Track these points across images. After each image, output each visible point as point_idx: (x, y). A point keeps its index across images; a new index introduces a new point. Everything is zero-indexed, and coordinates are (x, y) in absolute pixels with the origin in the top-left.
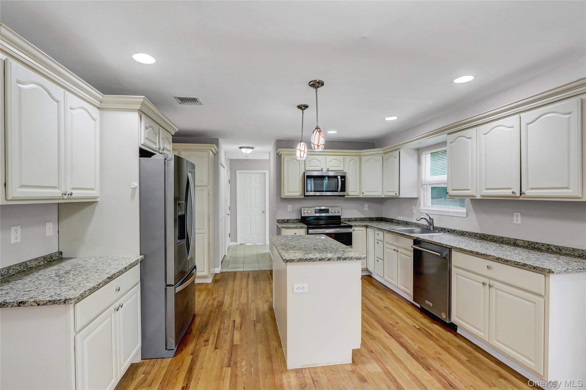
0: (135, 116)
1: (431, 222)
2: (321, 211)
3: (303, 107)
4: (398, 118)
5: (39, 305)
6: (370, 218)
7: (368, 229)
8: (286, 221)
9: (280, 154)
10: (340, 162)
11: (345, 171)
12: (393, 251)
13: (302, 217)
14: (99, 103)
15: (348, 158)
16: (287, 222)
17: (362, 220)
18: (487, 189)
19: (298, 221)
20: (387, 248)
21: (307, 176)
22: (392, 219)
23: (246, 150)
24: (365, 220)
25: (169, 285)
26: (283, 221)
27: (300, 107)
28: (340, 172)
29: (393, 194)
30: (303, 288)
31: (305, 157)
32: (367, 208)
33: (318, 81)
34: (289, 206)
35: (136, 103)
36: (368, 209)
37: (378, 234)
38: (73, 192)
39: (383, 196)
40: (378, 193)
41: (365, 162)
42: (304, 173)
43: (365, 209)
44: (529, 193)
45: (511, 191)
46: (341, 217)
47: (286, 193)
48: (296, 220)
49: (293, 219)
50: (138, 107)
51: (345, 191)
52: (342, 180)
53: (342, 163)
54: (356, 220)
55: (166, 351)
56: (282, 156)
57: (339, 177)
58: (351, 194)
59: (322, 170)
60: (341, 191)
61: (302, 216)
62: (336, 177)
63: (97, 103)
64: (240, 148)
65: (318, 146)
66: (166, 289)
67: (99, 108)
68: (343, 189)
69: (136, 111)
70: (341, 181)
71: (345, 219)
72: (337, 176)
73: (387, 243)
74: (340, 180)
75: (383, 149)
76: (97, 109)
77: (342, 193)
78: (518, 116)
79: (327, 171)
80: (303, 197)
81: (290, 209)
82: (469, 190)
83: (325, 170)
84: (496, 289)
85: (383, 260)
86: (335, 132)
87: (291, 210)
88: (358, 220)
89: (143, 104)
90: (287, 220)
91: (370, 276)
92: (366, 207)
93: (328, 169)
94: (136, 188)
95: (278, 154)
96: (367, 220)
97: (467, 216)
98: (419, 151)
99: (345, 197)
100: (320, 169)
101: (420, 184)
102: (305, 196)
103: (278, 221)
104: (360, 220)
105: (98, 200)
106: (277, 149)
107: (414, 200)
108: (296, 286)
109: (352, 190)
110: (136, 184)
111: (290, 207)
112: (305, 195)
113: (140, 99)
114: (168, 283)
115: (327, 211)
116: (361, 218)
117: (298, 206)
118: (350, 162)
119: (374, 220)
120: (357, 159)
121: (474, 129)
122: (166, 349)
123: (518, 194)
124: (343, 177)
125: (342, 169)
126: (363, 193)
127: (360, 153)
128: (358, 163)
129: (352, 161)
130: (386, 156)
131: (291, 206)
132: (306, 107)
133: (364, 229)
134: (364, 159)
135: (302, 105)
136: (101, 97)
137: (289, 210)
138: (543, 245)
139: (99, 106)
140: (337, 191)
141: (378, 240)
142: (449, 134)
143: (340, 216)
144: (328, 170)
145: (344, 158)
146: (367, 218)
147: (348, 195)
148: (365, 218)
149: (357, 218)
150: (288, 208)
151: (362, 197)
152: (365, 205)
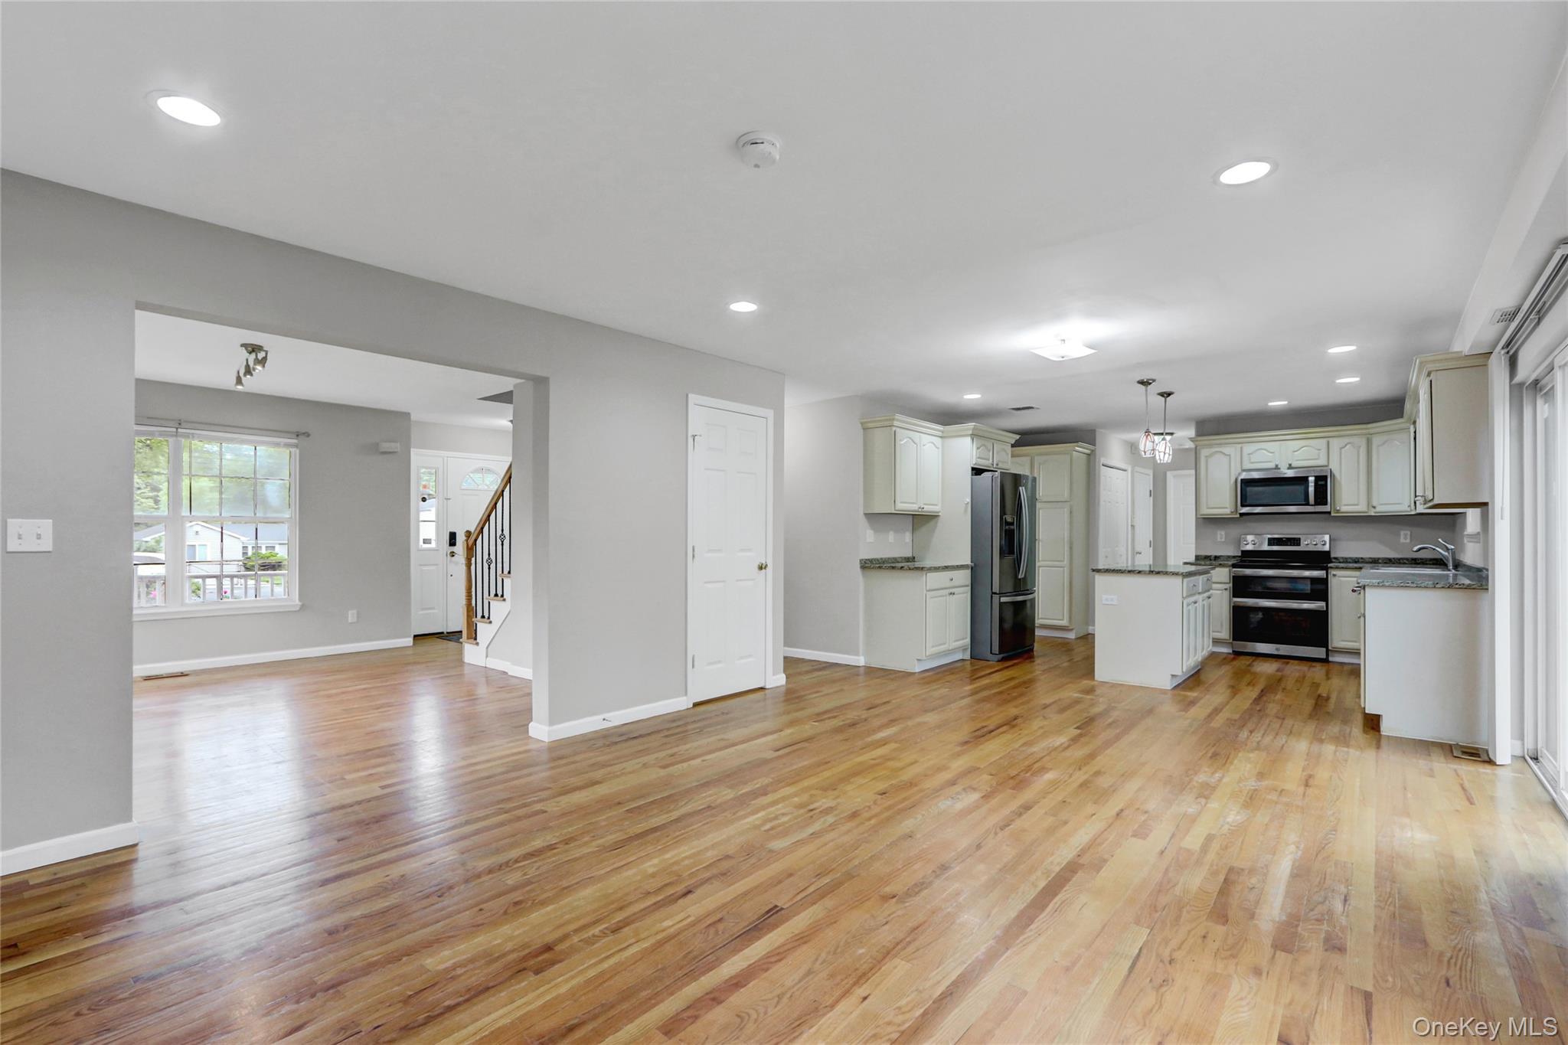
0: (969, 439)
1: (1448, 555)
2: (1282, 541)
8: (1212, 559)
10: (1319, 450)
11: (1325, 467)
13: (1245, 553)
15: (1338, 442)
16: (1215, 560)
19: (1236, 558)
21: (1241, 480)
24: (1400, 563)
25: (995, 593)
26: (1207, 558)
27: (1162, 394)
28: (1315, 468)
30: (1112, 600)
32: (1405, 538)
34: (1219, 532)
35: (967, 429)
36: (1408, 541)
38: (925, 506)
41: (1379, 446)
42: (1239, 475)
43: (1402, 540)
46: (1332, 555)
47: (1205, 510)
48: (1233, 556)
49: (1230, 554)
50: (970, 432)
51: (1326, 503)
52: (1320, 483)
53: (1323, 453)
56: (1198, 448)
57: (1312, 479)
58: (1344, 509)
59: (1277, 467)
60: (1317, 503)
61: (1243, 549)
62: (1304, 479)
63: (940, 434)
66: (992, 597)
68: (1321, 497)
69: (968, 436)
70: (1316, 485)
72: (1307, 477)
74: (1312, 484)
76: (940, 439)
77: (1319, 508)
79: (1287, 468)
80: (1238, 516)
81: (1221, 538)
83: (1283, 467)
86: (1286, 403)
87: (1223, 540)
88: (1380, 561)
89: (974, 428)
90: (1216, 556)
92: (1404, 535)
93: (1290, 465)
94: (968, 503)
96: (1405, 563)
100: (1274, 466)
102: (1240, 514)
103: (1198, 558)
104: (1385, 563)
105: (940, 514)
109: (1348, 498)
110: (969, 500)
111: (1221, 534)
112: (1240, 512)
113: (971, 425)
114: (994, 591)
115: (1296, 541)
116: (1390, 560)
117: (1235, 531)
118: (1343, 450)
119: (1427, 564)
120: (1359, 441)
122: (992, 655)
124: (1322, 481)
125: (1324, 464)
126: (1374, 507)
127: (1367, 429)
128: (1363, 448)
129: (1348, 447)
130: (1402, 435)
131: (1223, 533)
134: (1376, 441)
135: (1165, 393)
136: (942, 429)
137: (1219, 540)
139: (941, 436)
140: (1308, 504)
143: (1331, 552)
144: (1290, 467)
145: (1328, 442)
146: (1407, 559)
147: (1338, 511)
148: (1399, 559)
149: (1379, 559)
150: (1219, 536)
151: (1373, 514)
152: (1402, 533)
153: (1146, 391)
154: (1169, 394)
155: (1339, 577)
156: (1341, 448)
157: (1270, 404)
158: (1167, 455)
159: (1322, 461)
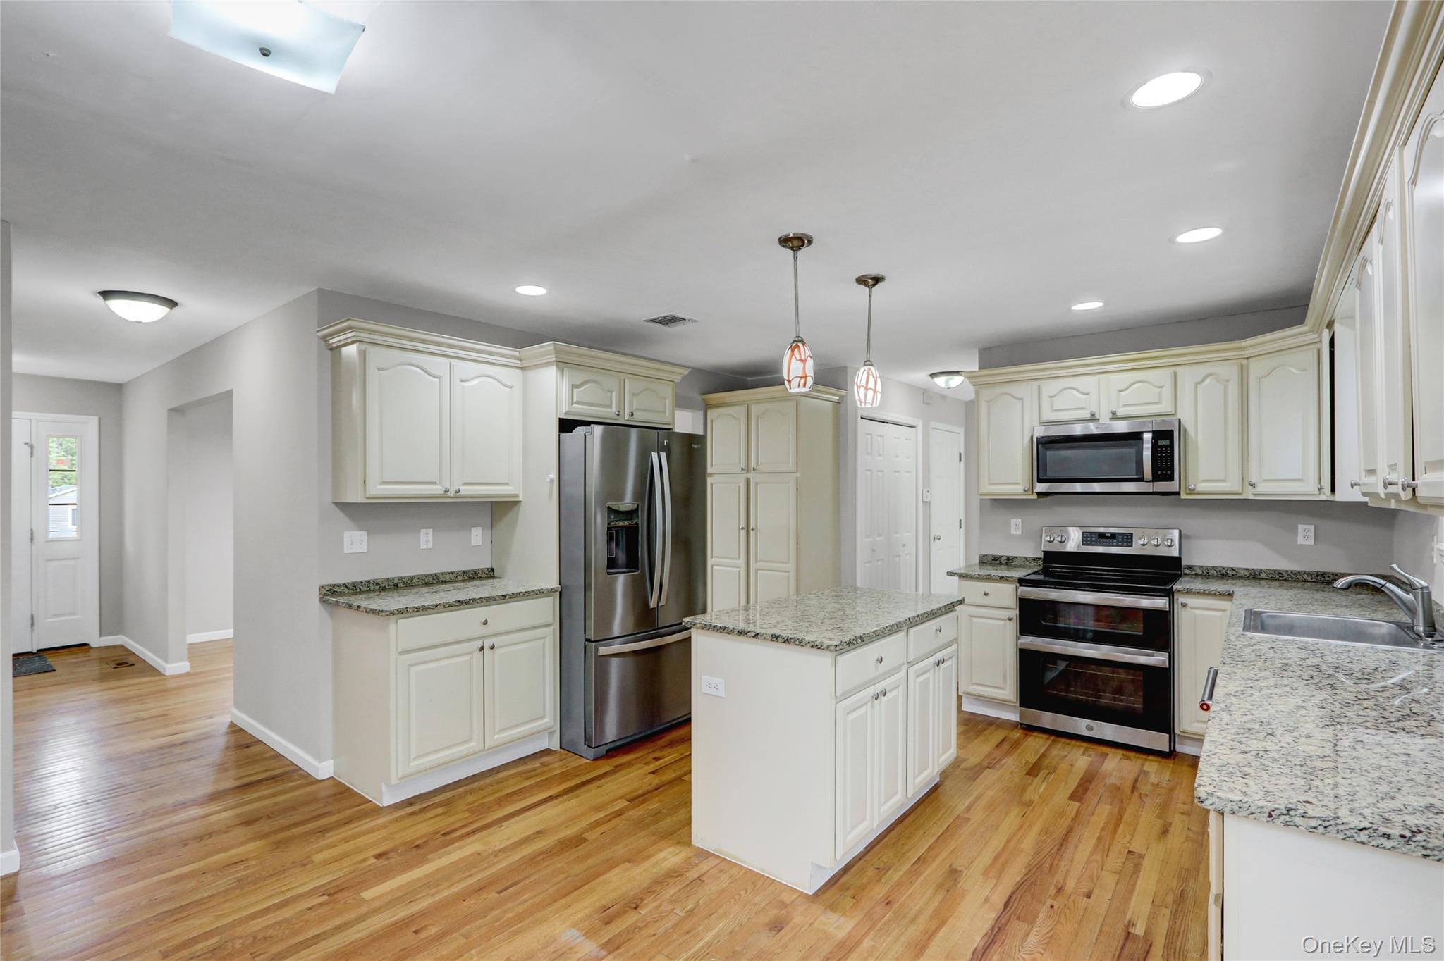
0: (554, 370)
2: (1104, 538)
6: (1322, 575)
8: (1004, 562)
10: (1161, 387)
11: (1174, 417)
13: (1048, 555)
14: (519, 362)
15: (1191, 374)
16: (1007, 564)
17: (1280, 577)
19: (1039, 563)
21: (1038, 439)
23: (947, 380)
24: (1297, 581)
25: (588, 640)
26: (996, 561)
27: (861, 281)
28: (1153, 419)
32: (1306, 536)
33: (791, 236)
35: (549, 353)
36: (1311, 542)
38: (461, 488)
40: (1305, 484)
41: (1260, 378)
42: (1034, 431)
43: (1300, 541)
46: (1184, 562)
47: (987, 486)
48: (1030, 559)
49: (1025, 558)
50: (554, 357)
51: (1171, 479)
52: (1161, 443)
53: (1167, 392)
54: (1254, 576)
57: (1148, 437)
58: (1202, 487)
59: (1093, 418)
60: (1156, 478)
62: (1135, 437)
64: (933, 375)
66: (585, 647)
67: (522, 368)
68: (1164, 471)
69: (553, 365)
70: (1155, 446)
72: (1141, 433)
74: (1149, 446)
76: (519, 371)
79: (1110, 419)
80: (1033, 496)
81: (1017, 530)
83: (1104, 417)
87: (1019, 532)
88: (1263, 575)
89: (557, 352)
90: (1008, 559)
92: (1305, 533)
93: (1114, 413)
94: (552, 481)
96: (1305, 581)
99: (1183, 496)
100: (1089, 416)
103: (984, 560)
104: (1272, 579)
105: (521, 500)
109: (1209, 476)
110: (554, 475)
111: (1015, 523)
112: (1037, 490)
113: (551, 347)
114: (587, 636)
115: (1127, 539)
116: (1280, 573)
117: (1030, 521)
118: (1199, 386)
120: (1231, 369)
124: (1166, 436)
125: (1165, 410)
126: (1253, 485)
127: (1241, 349)
129: (1208, 380)
131: (1019, 521)
134: (1256, 368)
136: (517, 354)
137: (1013, 532)
139: (519, 366)
140: (1141, 479)
143: (1179, 558)
144: (1115, 417)
145: (1175, 374)
146: (1309, 574)
147: (1192, 491)
148: (1296, 574)
149: (1261, 571)
150: (1013, 526)
151: (1252, 497)
152: (1301, 527)
153: (795, 259)
154: (877, 280)
155: (1192, 608)
156: (1197, 384)
157: (1078, 307)
158: (870, 393)
159: (1165, 407)
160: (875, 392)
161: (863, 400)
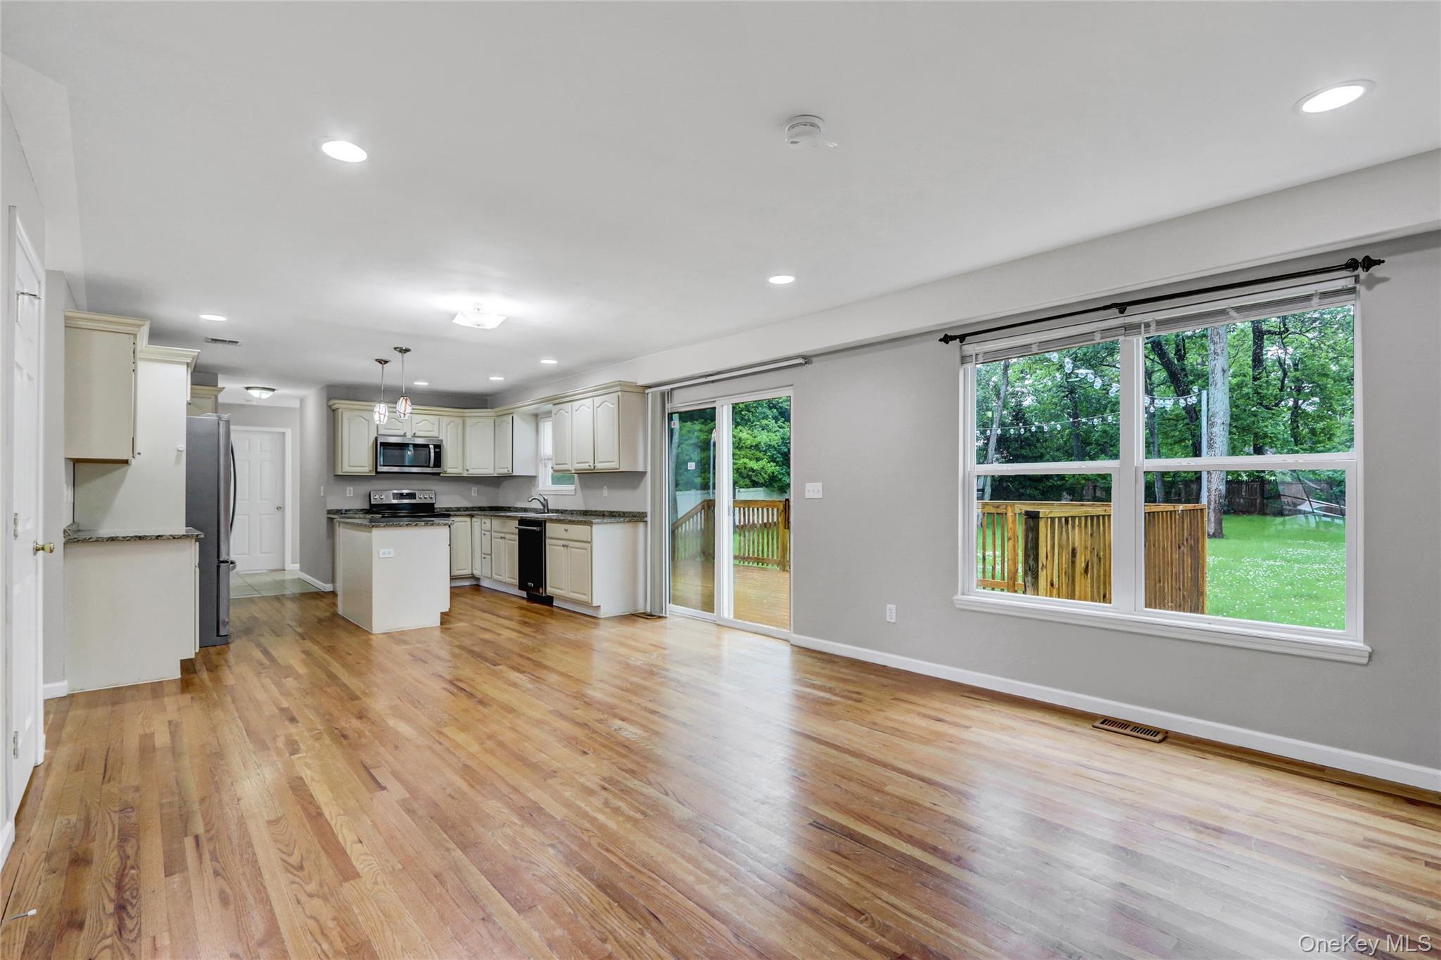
0: (181, 369)
1: (545, 504)
2: (402, 496)
3: (383, 362)
4: (505, 379)
5: (174, 538)
6: (480, 508)
7: (474, 519)
8: (343, 513)
9: (334, 407)
10: (434, 424)
11: (441, 438)
12: (500, 540)
13: (372, 506)
15: (445, 420)
16: (346, 514)
17: (467, 509)
18: (578, 463)
19: (364, 511)
20: (495, 538)
21: (381, 443)
22: (510, 508)
23: (261, 393)
24: (472, 510)
25: (223, 562)
26: (338, 512)
27: (380, 361)
28: (434, 438)
29: (505, 471)
30: (389, 553)
31: (385, 421)
32: (475, 493)
33: (405, 348)
34: (348, 488)
35: (187, 356)
36: (476, 495)
37: (485, 523)
39: (495, 475)
40: (488, 470)
41: (471, 426)
42: (376, 439)
43: (473, 494)
44: (599, 466)
45: (588, 464)
46: (436, 506)
47: (346, 467)
48: (362, 510)
49: (356, 509)
50: (189, 360)
51: (440, 467)
52: (436, 450)
53: (436, 427)
54: (458, 509)
55: (218, 638)
56: (340, 410)
57: (431, 447)
58: (449, 471)
59: (404, 435)
60: (434, 466)
61: (372, 503)
62: (426, 446)
64: (247, 388)
65: (405, 414)
66: (218, 566)
68: (438, 462)
69: (183, 364)
70: (435, 452)
71: (442, 508)
72: (429, 444)
73: (495, 532)
74: (432, 451)
75: (494, 410)
77: (436, 470)
78: (591, 399)
79: (412, 436)
80: (374, 474)
81: (350, 494)
82: (566, 464)
83: (409, 435)
84: (572, 547)
85: (491, 555)
86: (426, 384)
87: (352, 495)
88: (461, 509)
89: (194, 357)
90: (347, 510)
91: (478, 586)
92: (474, 491)
93: (415, 434)
94: (182, 451)
95: (330, 407)
96: (475, 510)
97: (576, 492)
98: (536, 417)
99: (441, 475)
100: (402, 434)
101: (537, 458)
102: (377, 472)
103: (329, 512)
104: (465, 511)
106: (329, 399)
107: (532, 479)
108: (381, 551)
109: (451, 465)
110: (183, 447)
111: (350, 490)
112: (379, 470)
114: (221, 559)
115: (412, 496)
117: (364, 488)
119: (486, 510)
120: (459, 421)
121: (570, 404)
122: (218, 635)
123: (593, 468)
124: (438, 447)
125: (437, 435)
126: (468, 470)
127: (464, 413)
128: (460, 428)
129: (451, 423)
130: (499, 421)
131: (352, 489)
132: (386, 362)
133: (468, 519)
134: (469, 422)
135: (382, 360)
137: (348, 495)
138: (617, 512)
140: (428, 466)
141: (485, 531)
142: (554, 405)
143: (434, 504)
144: (414, 436)
145: (439, 419)
146: (476, 508)
147: (445, 472)
148: (473, 507)
150: (348, 491)
151: (465, 475)
152: (473, 488)
153: (402, 357)
156: (448, 425)
157: (416, 383)
159: (435, 434)
160: (385, 416)
161: (382, 420)
